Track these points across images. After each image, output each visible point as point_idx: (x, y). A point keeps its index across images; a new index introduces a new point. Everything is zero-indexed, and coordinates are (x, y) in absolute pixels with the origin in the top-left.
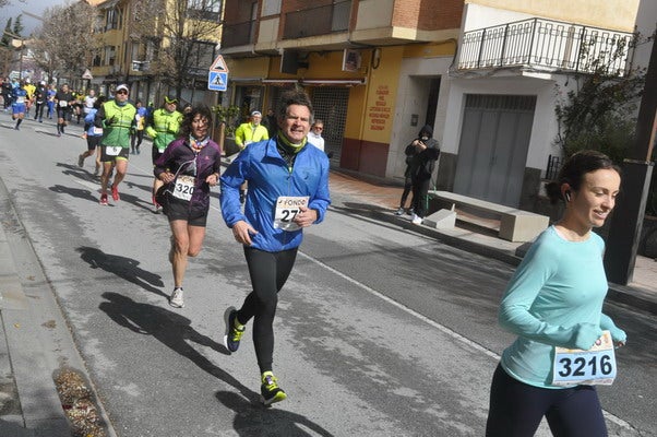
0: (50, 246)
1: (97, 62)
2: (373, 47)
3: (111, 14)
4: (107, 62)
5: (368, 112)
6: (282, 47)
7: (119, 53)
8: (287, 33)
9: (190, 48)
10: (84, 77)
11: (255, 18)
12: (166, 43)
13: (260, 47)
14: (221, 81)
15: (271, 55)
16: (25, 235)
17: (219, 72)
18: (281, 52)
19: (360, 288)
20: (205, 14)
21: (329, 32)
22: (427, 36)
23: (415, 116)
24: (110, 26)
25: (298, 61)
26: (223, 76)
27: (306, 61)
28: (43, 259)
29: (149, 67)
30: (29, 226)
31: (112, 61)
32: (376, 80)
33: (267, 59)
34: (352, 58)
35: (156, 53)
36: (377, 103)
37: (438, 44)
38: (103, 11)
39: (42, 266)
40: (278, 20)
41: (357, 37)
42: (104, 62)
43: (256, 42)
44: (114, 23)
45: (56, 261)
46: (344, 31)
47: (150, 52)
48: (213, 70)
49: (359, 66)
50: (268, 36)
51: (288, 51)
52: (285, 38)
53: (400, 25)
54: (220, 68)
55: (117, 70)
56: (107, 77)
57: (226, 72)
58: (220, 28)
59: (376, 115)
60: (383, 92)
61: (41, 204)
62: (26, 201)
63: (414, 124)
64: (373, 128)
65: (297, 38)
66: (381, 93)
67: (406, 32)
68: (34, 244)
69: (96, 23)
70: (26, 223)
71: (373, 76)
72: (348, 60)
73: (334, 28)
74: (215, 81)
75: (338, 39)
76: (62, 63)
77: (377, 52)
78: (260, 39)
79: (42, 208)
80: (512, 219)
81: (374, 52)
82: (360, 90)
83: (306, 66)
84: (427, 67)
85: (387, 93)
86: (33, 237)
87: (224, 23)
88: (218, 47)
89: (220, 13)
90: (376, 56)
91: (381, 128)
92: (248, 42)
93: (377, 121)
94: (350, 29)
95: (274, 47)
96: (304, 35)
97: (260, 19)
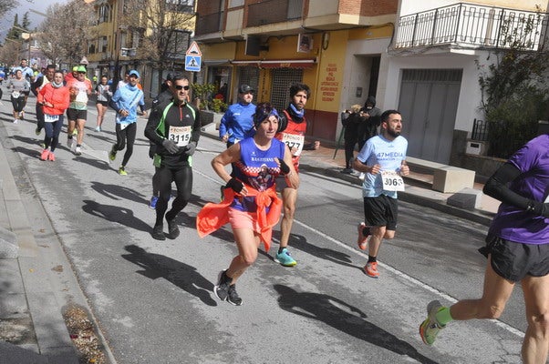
0: (56, 203)
1: (92, 50)
2: (323, 31)
3: (103, 9)
4: (101, 50)
5: (320, 86)
6: (246, 33)
7: (110, 42)
8: (249, 22)
9: (170, 36)
10: (82, 62)
11: (223, 9)
12: (149, 32)
13: (227, 34)
14: (196, 63)
15: (237, 40)
16: (36, 196)
17: (193, 56)
18: (246, 37)
19: (316, 234)
20: (183, 8)
21: (285, 19)
22: (369, 21)
23: (359, 89)
24: (102, 19)
25: (260, 45)
26: (197, 59)
27: (266, 45)
28: (51, 215)
29: (135, 53)
30: (39, 187)
31: (104, 49)
32: (326, 59)
33: (234, 44)
34: (305, 42)
35: (141, 41)
36: (327, 79)
37: (378, 27)
38: (96, 7)
39: (50, 220)
40: (242, 10)
41: (309, 23)
42: (98, 50)
43: (224, 29)
44: (105, 17)
45: (62, 216)
46: (299, 19)
47: (136, 40)
48: (188, 54)
49: (311, 47)
50: (235, 25)
51: (252, 37)
52: (248, 26)
53: (346, 12)
54: (194, 52)
55: (109, 56)
56: (100, 62)
57: (199, 55)
58: (194, 19)
59: (326, 89)
60: (332, 69)
61: (48, 169)
62: (36, 167)
63: (359, 96)
64: (324, 99)
65: (258, 26)
66: (330, 70)
67: (350, 18)
68: (44, 203)
69: (93, 18)
70: (36, 185)
71: (324, 56)
72: (302, 43)
73: (290, 16)
74: (190, 63)
75: (294, 25)
76: (64, 51)
77: (326, 35)
78: (228, 27)
79: (49, 172)
80: (443, 174)
81: (324, 36)
82: (314, 65)
83: (267, 49)
84: (368, 47)
85: (336, 70)
86: (43, 196)
87: (197, 14)
88: (193, 35)
89: (194, 6)
90: (326, 39)
91: (331, 100)
92: (217, 30)
93: (328, 94)
94: (303, 17)
95: (239, 34)
96: (263, 23)
97: (227, 10)
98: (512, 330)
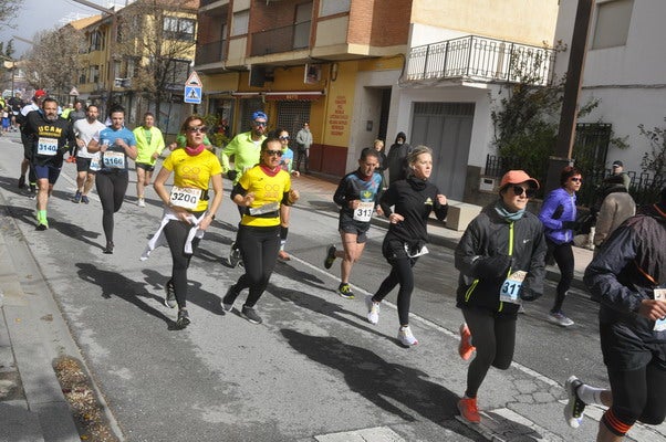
0: (44, 246)
1: (83, 80)
2: (331, 61)
3: (94, 37)
4: (92, 80)
5: (329, 119)
6: (250, 63)
7: (103, 71)
8: (252, 52)
9: (168, 65)
10: (71, 93)
11: (225, 38)
12: (145, 61)
13: (229, 64)
14: (196, 95)
15: (241, 70)
16: (22, 238)
17: (194, 87)
18: (249, 68)
20: (181, 36)
21: (292, 49)
22: (378, 52)
23: (370, 122)
24: (93, 48)
25: (264, 75)
26: (198, 90)
27: (271, 75)
28: (39, 260)
29: (130, 84)
30: (25, 229)
31: (96, 79)
32: (335, 91)
33: (237, 74)
34: (312, 72)
35: (136, 70)
36: (336, 111)
37: (388, 58)
38: (87, 34)
39: (38, 265)
40: (246, 39)
41: (316, 53)
42: (89, 80)
43: (226, 59)
44: (97, 45)
45: (51, 260)
46: (305, 48)
47: (131, 69)
48: (188, 85)
49: (319, 78)
50: (237, 54)
51: (257, 67)
52: (252, 55)
53: (355, 42)
54: (194, 83)
55: (101, 87)
56: (92, 93)
57: (200, 86)
58: (193, 48)
59: (335, 122)
60: (341, 101)
63: (369, 129)
64: (333, 133)
65: (263, 55)
66: (339, 102)
67: (360, 48)
68: (30, 246)
69: (83, 46)
70: (22, 226)
71: (332, 87)
72: (309, 74)
73: (297, 45)
74: (190, 95)
75: (300, 55)
76: (51, 82)
77: (335, 66)
78: (230, 57)
80: (457, 211)
81: (332, 66)
82: (322, 97)
83: (272, 79)
84: (379, 79)
85: (345, 102)
86: (29, 239)
87: (197, 42)
88: (192, 64)
89: (194, 34)
90: (334, 70)
91: (340, 134)
92: (219, 60)
93: (337, 127)
94: (310, 47)
95: (242, 64)
96: (268, 52)
97: (229, 39)
98: (525, 369)
